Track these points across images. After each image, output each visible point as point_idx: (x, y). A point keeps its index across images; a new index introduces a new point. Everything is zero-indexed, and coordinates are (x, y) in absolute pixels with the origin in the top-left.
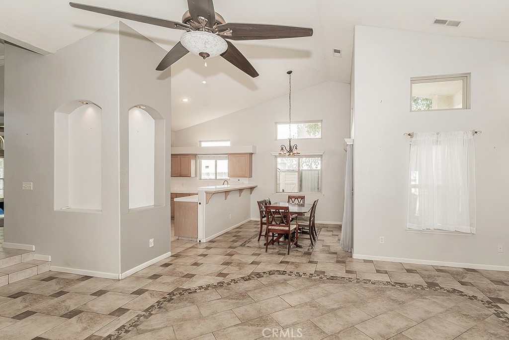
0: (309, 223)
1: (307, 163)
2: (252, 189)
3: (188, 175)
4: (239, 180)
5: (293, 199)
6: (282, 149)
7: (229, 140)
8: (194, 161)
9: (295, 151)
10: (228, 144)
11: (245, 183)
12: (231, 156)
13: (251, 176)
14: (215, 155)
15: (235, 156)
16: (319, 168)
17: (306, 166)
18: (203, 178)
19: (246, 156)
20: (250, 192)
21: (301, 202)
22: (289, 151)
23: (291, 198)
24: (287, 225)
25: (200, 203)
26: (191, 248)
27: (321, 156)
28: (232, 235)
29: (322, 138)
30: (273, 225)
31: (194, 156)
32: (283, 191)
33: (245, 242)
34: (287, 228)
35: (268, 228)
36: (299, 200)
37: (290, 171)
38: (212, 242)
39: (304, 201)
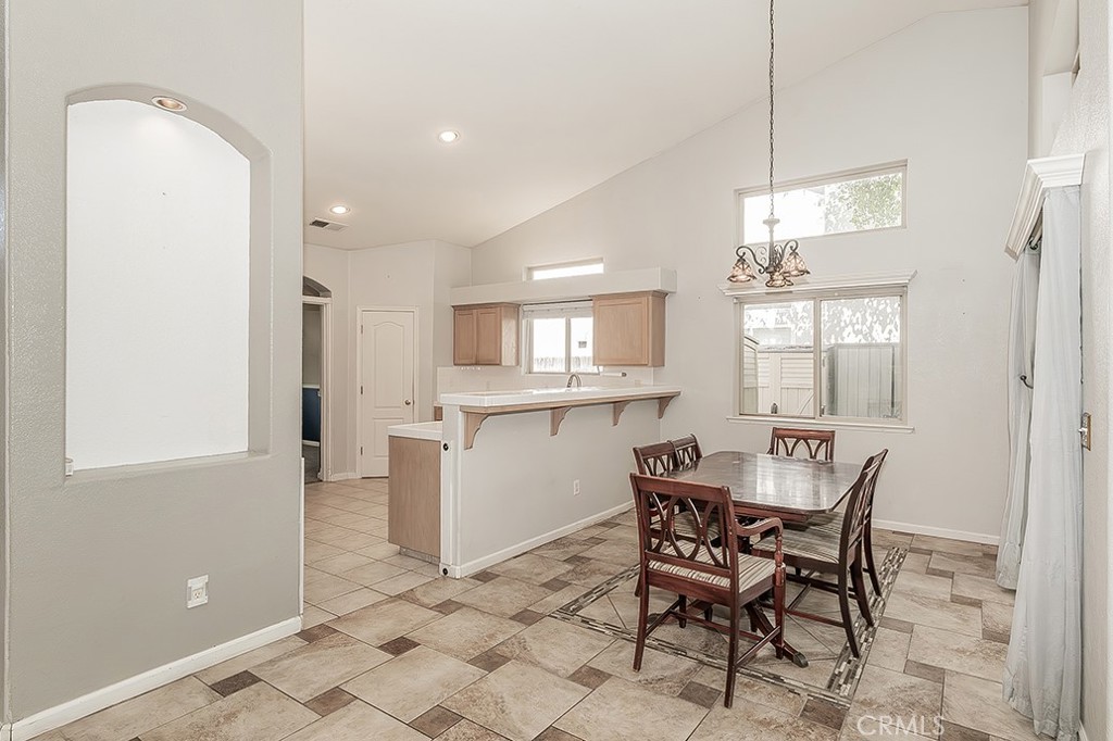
0: (836, 553)
1: (857, 327)
2: (663, 401)
3: (494, 362)
4: (624, 375)
5: (790, 442)
6: (742, 260)
7: (600, 260)
8: (513, 323)
9: (789, 264)
10: (598, 269)
11: (645, 383)
12: (599, 302)
13: (659, 361)
14: (564, 303)
15: (612, 302)
16: (896, 338)
17: (852, 335)
18: (536, 368)
19: (644, 299)
20: (656, 413)
21: (821, 456)
22: (766, 265)
23: (782, 437)
24: (725, 566)
25: (445, 445)
26: (399, 597)
27: (900, 291)
28: (567, 552)
29: (904, 226)
30: (666, 559)
31: (515, 309)
32: (775, 410)
33: (590, 593)
34: (725, 582)
35: (647, 566)
36: (814, 448)
37: (797, 349)
38: (484, 577)
39: (832, 451)
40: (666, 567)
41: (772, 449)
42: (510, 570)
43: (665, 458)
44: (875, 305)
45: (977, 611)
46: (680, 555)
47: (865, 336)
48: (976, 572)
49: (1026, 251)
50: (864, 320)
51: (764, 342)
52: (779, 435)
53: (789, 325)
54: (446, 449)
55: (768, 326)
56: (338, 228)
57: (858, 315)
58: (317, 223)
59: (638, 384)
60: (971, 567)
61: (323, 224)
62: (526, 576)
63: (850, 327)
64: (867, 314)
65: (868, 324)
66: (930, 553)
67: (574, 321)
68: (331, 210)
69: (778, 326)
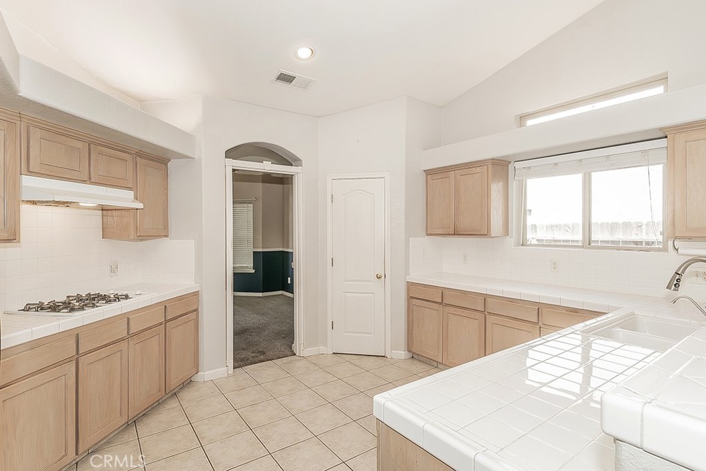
3: (479, 232)
8: (501, 184)
56: (305, 85)
58: (283, 78)
61: (289, 78)
68: (295, 53)
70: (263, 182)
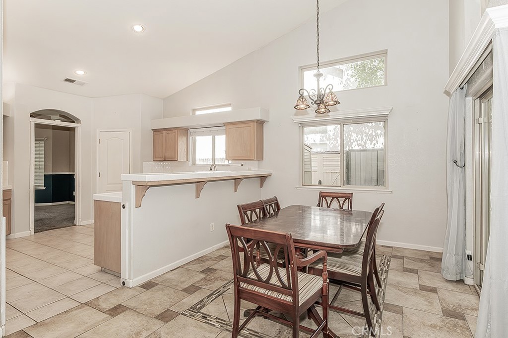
0: (360, 270)
1: (359, 142)
2: (263, 179)
3: (174, 159)
4: (242, 165)
5: (329, 200)
6: (302, 96)
7: (230, 105)
9: (328, 98)
10: (229, 109)
11: (253, 169)
12: (228, 126)
13: (260, 157)
14: (211, 127)
15: (235, 126)
16: (379, 147)
17: (357, 146)
18: (198, 163)
19: (252, 124)
21: (345, 207)
22: (315, 100)
23: (325, 198)
24: (289, 288)
25: (123, 205)
26: (86, 304)
27: (384, 118)
28: (204, 266)
29: (386, 84)
30: (251, 282)
31: (185, 131)
32: (320, 183)
33: (212, 294)
34: (289, 299)
35: (239, 286)
36: (341, 203)
37: (331, 153)
38: (148, 286)
39: (351, 204)
40: (250, 287)
41: (319, 203)
42: (166, 280)
43: (257, 211)
44: (367, 132)
45: (435, 295)
46: (260, 279)
47: (363, 146)
48: (429, 269)
49: (458, 91)
50: (362, 139)
51: (314, 150)
52: (323, 196)
53: (326, 142)
54: (124, 208)
55: (316, 142)
56: (82, 84)
57: (359, 136)
58: (67, 80)
59: (249, 169)
60: (426, 266)
61: (72, 81)
62: (175, 283)
63: (355, 142)
64: (364, 136)
65: (364, 140)
66: (402, 258)
67: (216, 137)
68: (75, 72)
69: (321, 142)
70: (53, 129)
